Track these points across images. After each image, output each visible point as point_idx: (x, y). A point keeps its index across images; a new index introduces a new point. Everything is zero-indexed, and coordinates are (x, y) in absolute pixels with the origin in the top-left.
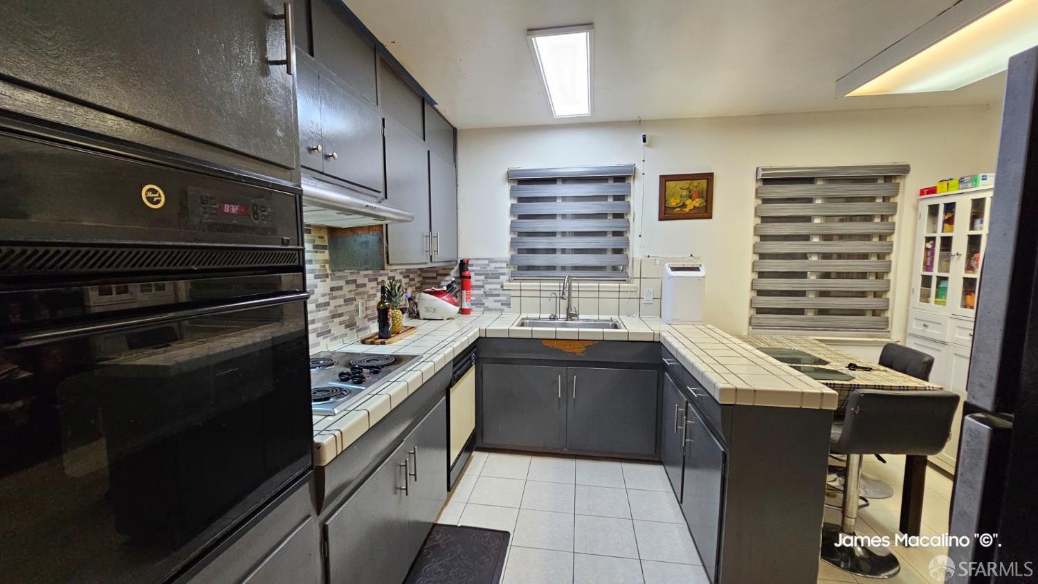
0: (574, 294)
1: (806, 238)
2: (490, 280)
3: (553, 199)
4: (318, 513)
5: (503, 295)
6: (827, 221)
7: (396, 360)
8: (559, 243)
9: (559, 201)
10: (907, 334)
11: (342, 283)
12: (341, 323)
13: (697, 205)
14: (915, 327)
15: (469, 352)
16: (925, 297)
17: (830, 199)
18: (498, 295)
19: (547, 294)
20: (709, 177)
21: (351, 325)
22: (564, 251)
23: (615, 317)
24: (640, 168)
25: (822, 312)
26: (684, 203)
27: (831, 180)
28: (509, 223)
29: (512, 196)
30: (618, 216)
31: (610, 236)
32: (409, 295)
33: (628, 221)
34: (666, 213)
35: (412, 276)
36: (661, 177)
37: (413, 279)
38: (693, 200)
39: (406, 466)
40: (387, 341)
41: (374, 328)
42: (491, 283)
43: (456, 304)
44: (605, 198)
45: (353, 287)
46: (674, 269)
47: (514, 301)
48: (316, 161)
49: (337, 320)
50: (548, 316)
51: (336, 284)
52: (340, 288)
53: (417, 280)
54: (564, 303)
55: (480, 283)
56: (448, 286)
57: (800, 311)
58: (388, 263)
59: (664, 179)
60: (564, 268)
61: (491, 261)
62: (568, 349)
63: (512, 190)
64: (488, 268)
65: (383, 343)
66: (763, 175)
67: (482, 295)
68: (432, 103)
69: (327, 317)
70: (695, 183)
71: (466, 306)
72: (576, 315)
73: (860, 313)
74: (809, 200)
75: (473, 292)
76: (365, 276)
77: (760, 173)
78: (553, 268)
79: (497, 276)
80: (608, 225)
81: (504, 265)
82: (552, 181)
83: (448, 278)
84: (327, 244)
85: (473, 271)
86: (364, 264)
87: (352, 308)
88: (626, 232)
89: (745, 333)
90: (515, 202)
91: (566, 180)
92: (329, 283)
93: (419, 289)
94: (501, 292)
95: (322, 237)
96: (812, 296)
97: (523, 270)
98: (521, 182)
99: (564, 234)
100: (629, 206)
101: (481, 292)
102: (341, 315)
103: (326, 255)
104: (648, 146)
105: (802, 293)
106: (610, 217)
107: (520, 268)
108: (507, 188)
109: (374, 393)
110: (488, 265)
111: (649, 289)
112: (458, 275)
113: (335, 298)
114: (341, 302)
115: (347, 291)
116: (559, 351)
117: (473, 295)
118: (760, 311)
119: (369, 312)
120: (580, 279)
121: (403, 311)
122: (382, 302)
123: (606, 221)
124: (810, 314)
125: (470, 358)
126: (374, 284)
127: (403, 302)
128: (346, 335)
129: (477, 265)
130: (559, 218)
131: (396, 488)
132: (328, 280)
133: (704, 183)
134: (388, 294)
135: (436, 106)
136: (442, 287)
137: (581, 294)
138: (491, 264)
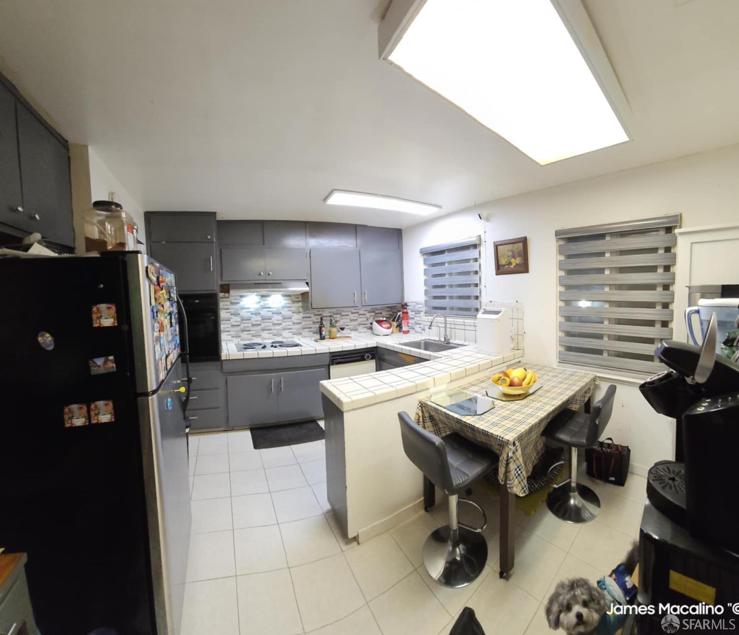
3: (443, 264)
9: (446, 265)
11: (310, 315)
13: (518, 263)
15: (362, 352)
17: (615, 252)
20: (524, 240)
24: (483, 238)
26: (510, 261)
27: (619, 235)
28: (423, 280)
29: (424, 264)
30: (475, 273)
31: (472, 286)
34: (500, 269)
36: (495, 243)
38: (515, 259)
42: (417, 317)
44: (469, 260)
46: (486, 312)
49: (306, 330)
58: (311, 308)
59: (498, 245)
62: (407, 359)
63: (425, 260)
64: (416, 308)
69: (299, 329)
70: (516, 246)
71: (406, 329)
72: (449, 340)
74: (602, 255)
75: (410, 321)
79: (419, 312)
80: (471, 279)
81: (423, 306)
82: (442, 253)
84: (300, 300)
85: (409, 309)
90: (426, 267)
94: (421, 322)
96: (607, 339)
98: (428, 254)
100: (480, 266)
101: (413, 321)
103: (300, 304)
104: (487, 221)
105: (600, 337)
106: (472, 274)
108: (421, 259)
113: (305, 321)
116: (404, 360)
123: (470, 276)
124: (607, 356)
125: (362, 356)
130: (447, 276)
133: (521, 245)
138: (417, 305)
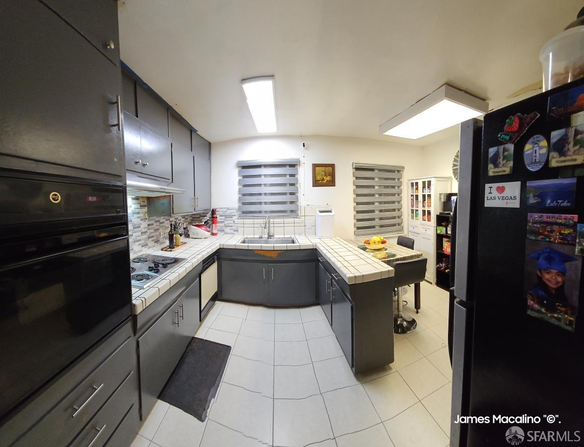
0: (272, 225)
1: (373, 195)
2: (227, 219)
3: (260, 176)
4: (135, 335)
5: (235, 226)
6: (380, 188)
7: (175, 261)
8: (263, 199)
9: (263, 177)
10: (409, 232)
11: (153, 222)
12: (152, 241)
13: (328, 179)
14: (411, 229)
15: (214, 255)
16: (413, 217)
17: (380, 178)
18: (232, 226)
19: (258, 226)
20: (333, 166)
21: (157, 241)
22: (266, 203)
23: (293, 236)
24: (302, 160)
25: (382, 226)
26: (323, 178)
27: (380, 170)
28: (237, 189)
29: (239, 175)
30: (292, 185)
31: (288, 195)
32: (185, 227)
33: (297, 188)
34: (316, 183)
35: (186, 217)
36: (313, 164)
37: (187, 219)
38: (327, 177)
39: (178, 313)
40: (173, 250)
41: (167, 243)
42: (228, 220)
43: (209, 231)
44: (285, 175)
45: (158, 224)
46: (321, 212)
47: (240, 230)
48: (138, 168)
49: (151, 239)
50: (258, 236)
51: (151, 222)
52: (152, 224)
53: (189, 219)
54: (266, 231)
55: (223, 220)
56: (205, 223)
57: (373, 227)
58: (173, 213)
59: (315, 166)
60: (266, 212)
61: (228, 209)
62: (268, 254)
63: (240, 172)
64: (226, 213)
65: (171, 251)
66: (355, 166)
67: (223, 226)
68: (196, 131)
69: (146, 239)
70: (327, 168)
71: (214, 231)
72: (273, 236)
73: (394, 225)
74: (373, 179)
75: (218, 225)
76: (164, 218)
77: (354, 164)
78: (260, 212)
79: (231, 216)
80: (288, 189)
81: (235, 211)
82: (259, 166)
83: (205, 218)
84: (146, 204)
85: (218, 214)
86: (162, 214)
87: (158, 233)
88: (296, 193)
89: (353, 239)
90: (241, 178)
91: (266, 166)
92: (147, 222)
93: (190, 223)
94: (233, 225)
95: (144, 201)
96: (377, 220)
97: (245, 213)
98: (244, 167)
99: (265, 194)
100: (297, 180)
101: (223, 224)
102: (153, 237)
103: (146, 209)
104: (306, 149)
105: (374, 219)
106: (288, 185)
107: (244, 212)
108: (236, 171)
109: (163, 278)
110: (226, 211)
111: (309, 221)
112: (211, 216)
113: (149, 229)
114: (153, 231)
115: (156, 225)
116: (264, 256)
117: (219, 226)
118: (358, 228)
119: (166, 235)
120: (274, 218)
121: (181, 235)
122: (171, 231)
123: (286, 187)
124: (377, 228)
125: (214, 259)
126: (168, 222)
127: (181, 230)
128: (155, 246)
129: (221, 211)
130: (263, 186)
131: (173, 323)
132: (147, 221)
133: (330, 169)
134: (174, 227)
135: (197, 132)
136: (202, 222)
137: (275, 225)
138: (228, 211)
